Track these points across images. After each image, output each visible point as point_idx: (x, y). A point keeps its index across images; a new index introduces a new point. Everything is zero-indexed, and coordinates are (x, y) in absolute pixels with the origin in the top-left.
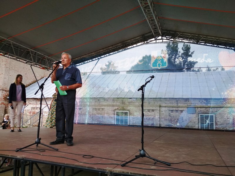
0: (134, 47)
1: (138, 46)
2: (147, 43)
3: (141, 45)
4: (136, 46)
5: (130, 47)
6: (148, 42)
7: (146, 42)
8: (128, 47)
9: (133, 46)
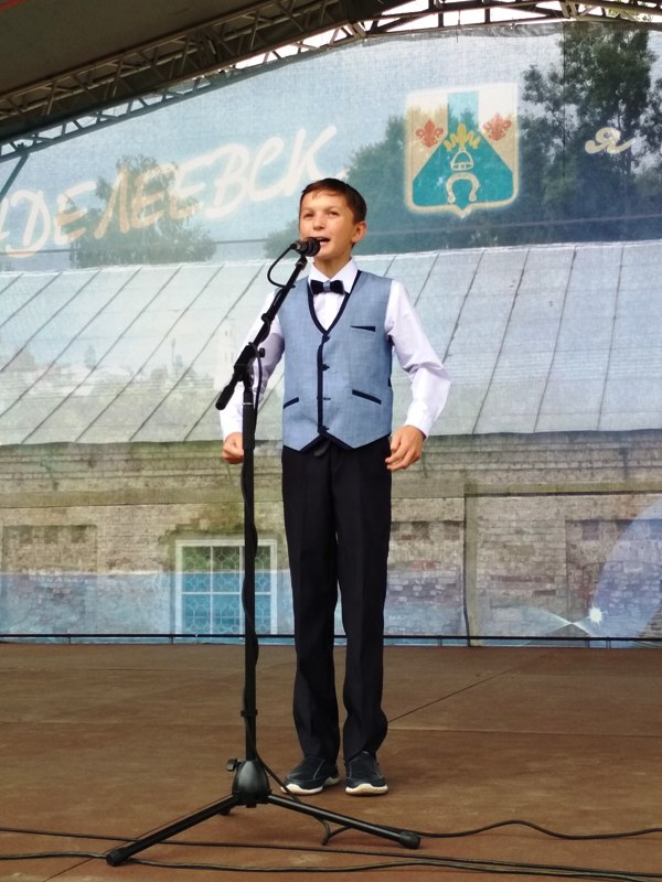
0: (281, 62)
1: (313, 53)
2: (377, 31)
3: (335, 45)
4: (300, 57)
5: (257, 60)
6: (382, 23)
7: (368, 25)
8: (241, 65)
9: (272, 57)
